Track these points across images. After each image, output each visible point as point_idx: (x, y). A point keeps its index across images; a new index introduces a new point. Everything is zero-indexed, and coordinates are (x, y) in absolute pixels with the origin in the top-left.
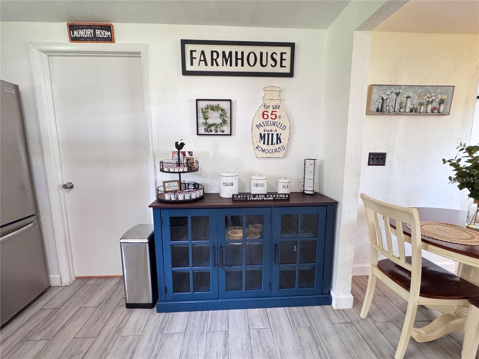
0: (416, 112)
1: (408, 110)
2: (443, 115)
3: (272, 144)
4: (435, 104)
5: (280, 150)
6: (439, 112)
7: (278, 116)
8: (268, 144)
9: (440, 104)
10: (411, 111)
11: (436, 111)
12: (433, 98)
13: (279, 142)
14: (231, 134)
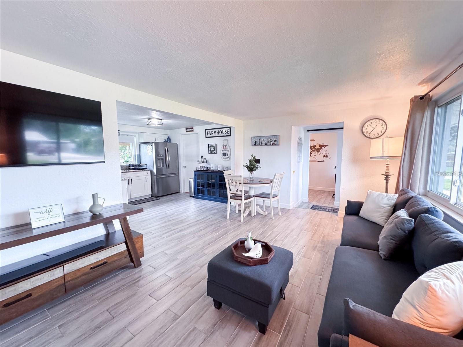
0: (267, 145)
1: (264, 144)
2: (276, 145)
4: (273, 142)
6: (275, 144)
7: (227, 148)
8: (224, 156)
9: (275, 142)
10: (265, 144)
11: (274, 144)
12: (272, 140)
13: (227, 156)
14: (216, 153)
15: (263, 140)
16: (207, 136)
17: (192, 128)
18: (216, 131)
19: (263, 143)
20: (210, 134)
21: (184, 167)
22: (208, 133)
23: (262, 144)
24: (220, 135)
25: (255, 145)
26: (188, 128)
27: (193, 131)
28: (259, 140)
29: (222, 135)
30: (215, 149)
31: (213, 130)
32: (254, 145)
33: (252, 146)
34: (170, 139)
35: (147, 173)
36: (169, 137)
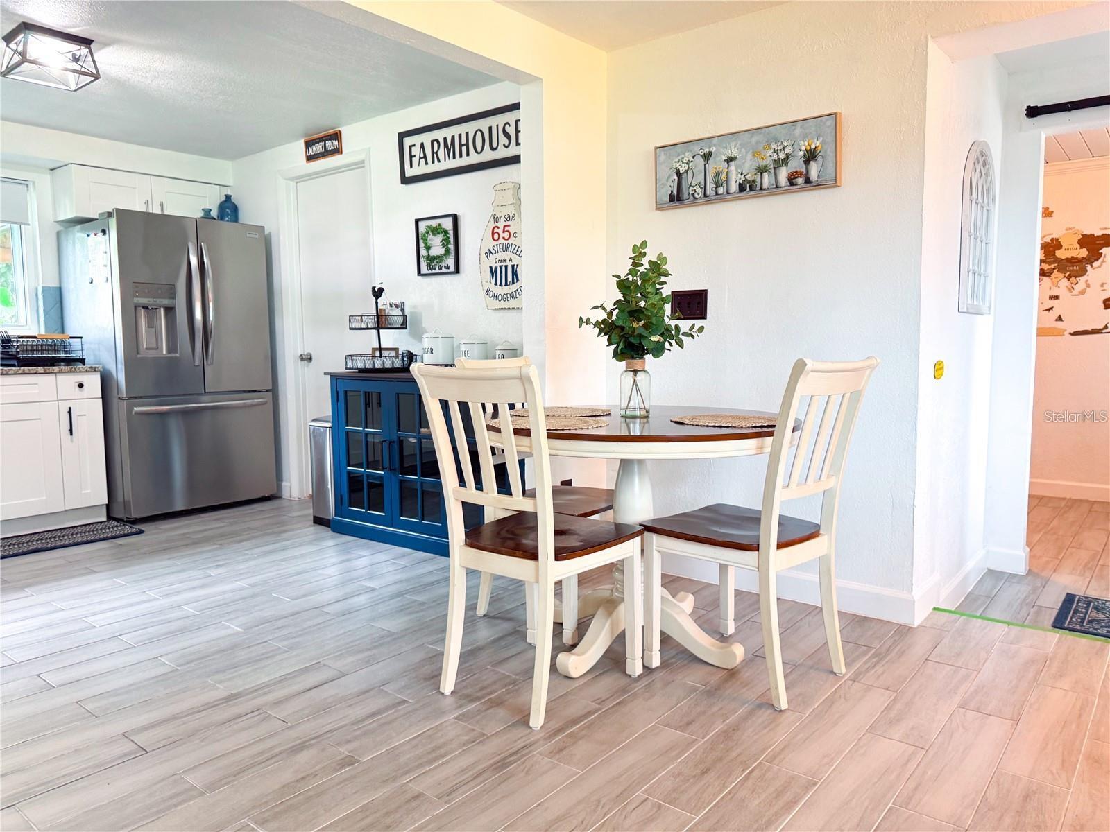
0: (751, 190)
1: (734, 187)
2: (819, 186)
3: (506, 285)
4: (796, 164)
5: (518, 295)
6: (808, 181)
7: (512, 233)
8: (501, 285)
9: (807, 162)
10: (742, 188)
11: (800, 180)
12: (788, 150)
13: (515, 281)
14: (457, 271)
15: (730, 160)
16: (410, 173)
17: (336, 136)
18: (453, 137)
19: (727, 180)
20: (425, 157)
21: (302, 358)
22: (411, 157)
23: (718, 186)
24: (474, 159)
25: (677, 199)
26: (317, 136)
27: (338, 151)
28: (702, 162)
29: (488, 155)
30: (451, 247)
31: (439, 135)
32: (672, 198)
33: (660, 207)
34: (235, 209)
35: (81, 386)
36: (228, 197)
